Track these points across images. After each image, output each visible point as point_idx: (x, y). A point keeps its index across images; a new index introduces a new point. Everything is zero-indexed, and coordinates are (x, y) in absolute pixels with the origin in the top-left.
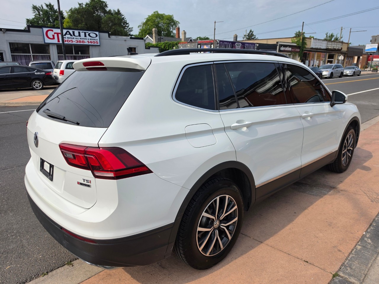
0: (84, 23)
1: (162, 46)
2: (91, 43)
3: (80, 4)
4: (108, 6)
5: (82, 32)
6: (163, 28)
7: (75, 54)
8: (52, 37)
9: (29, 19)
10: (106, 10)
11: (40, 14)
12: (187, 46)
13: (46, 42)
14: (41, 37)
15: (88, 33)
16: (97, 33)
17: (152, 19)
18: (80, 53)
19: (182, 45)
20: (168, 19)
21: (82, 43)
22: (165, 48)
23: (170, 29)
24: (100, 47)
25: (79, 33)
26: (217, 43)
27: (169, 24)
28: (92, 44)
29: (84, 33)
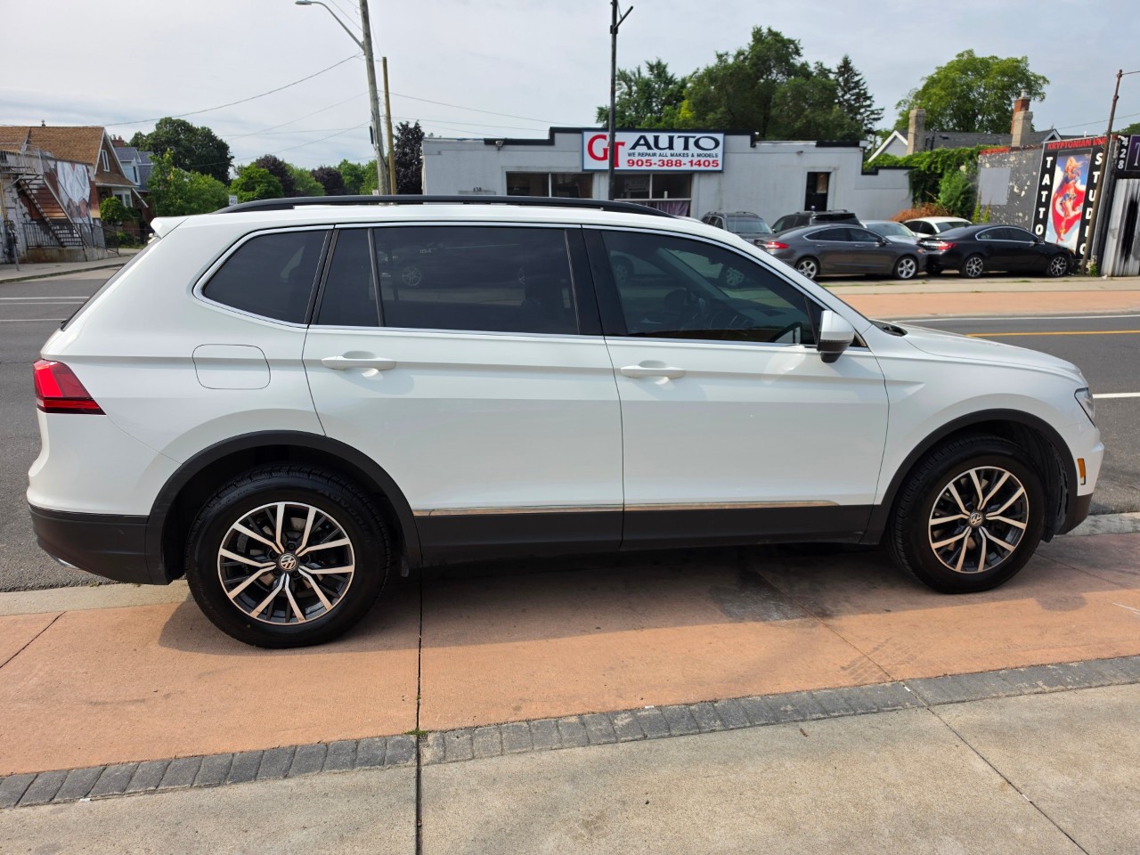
0: (723, 109)
1: (922, 163)
2: (700, 165)
3: (720, 57)
4: (802, 52)
5: (679, 137)
6: (982, 104)
7: (653, 197)
8: (601, 155)
9: (604, 106)
10: (793, 65)
11: (631, 92)
12: (1009, 162)
13: (586, 168)
14: (578, 155)
15: (694, 137)
16: (720, 137)
17: (946, 77)
18: (666, 193)
19: (990, 157)
20: (1003, 73)
21: (674, 168)
22: (933, 169)
23: (1010, 105)
24: (721, 175)
25: (671, 139)
26: (1122, 146)
27: (1010, 87)
28: (702, 168)
29: (683, 139)
